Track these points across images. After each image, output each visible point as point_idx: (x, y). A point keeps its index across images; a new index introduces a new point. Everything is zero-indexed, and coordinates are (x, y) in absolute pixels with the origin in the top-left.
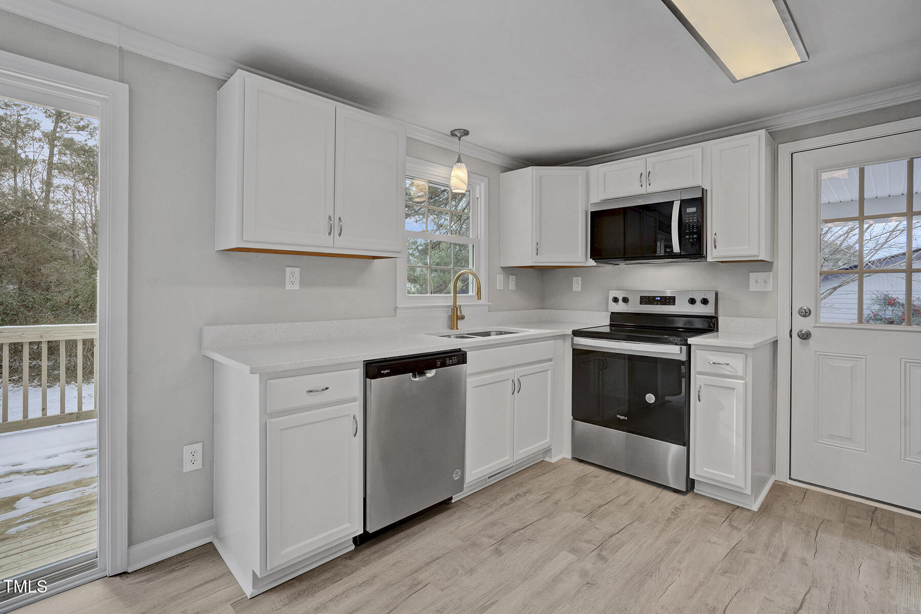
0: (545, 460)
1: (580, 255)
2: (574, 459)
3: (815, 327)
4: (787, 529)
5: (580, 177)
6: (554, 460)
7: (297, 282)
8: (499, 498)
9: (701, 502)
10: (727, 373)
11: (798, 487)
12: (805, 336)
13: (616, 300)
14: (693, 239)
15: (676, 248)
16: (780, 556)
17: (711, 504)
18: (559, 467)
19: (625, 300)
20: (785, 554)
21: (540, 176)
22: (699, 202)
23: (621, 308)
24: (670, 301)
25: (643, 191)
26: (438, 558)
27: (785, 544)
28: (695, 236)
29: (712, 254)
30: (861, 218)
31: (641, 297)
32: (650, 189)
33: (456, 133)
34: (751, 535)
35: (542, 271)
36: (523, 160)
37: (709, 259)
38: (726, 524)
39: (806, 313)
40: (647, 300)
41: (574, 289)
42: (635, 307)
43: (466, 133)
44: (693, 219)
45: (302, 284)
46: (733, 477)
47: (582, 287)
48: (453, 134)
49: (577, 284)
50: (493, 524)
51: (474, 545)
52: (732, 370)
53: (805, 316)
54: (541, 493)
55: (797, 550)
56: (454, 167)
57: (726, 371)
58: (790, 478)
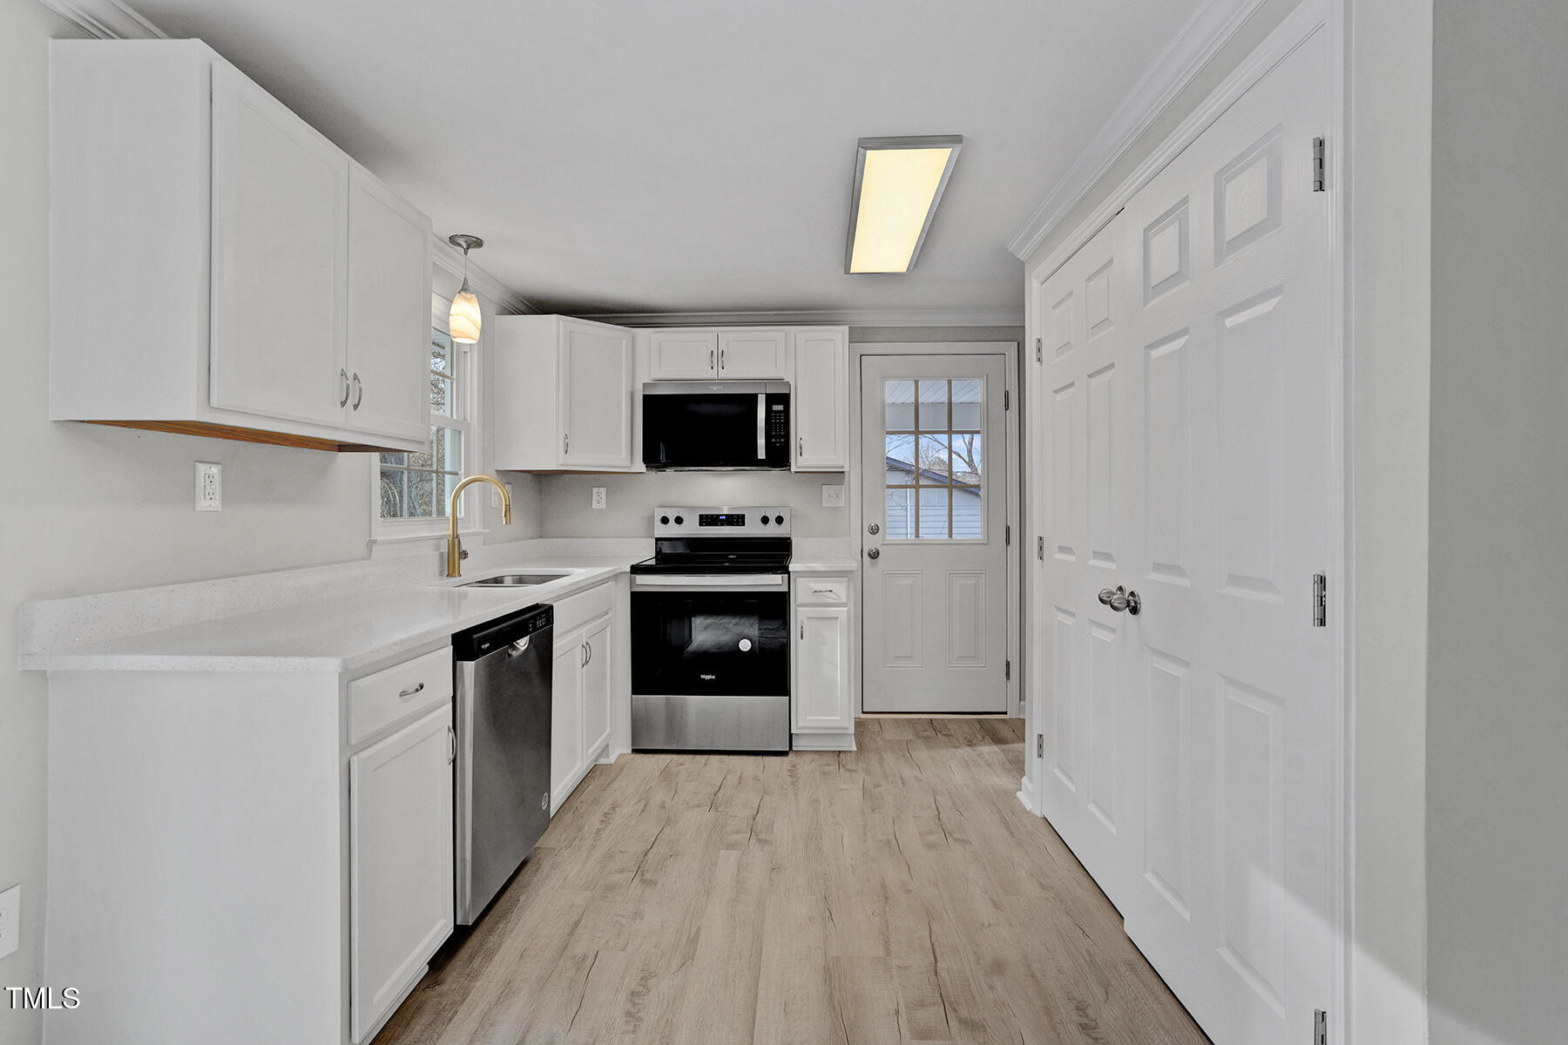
0: (598, 763)
1: (624, 456)
2: (635, 751)
3: (882, 545)
4: (889, 757)
5: (624, 342)
6: (612, 759)
7: (218, 496)
8: (584, 825)
9: (808, 758)
10: (829, 601)
11: (872, 719)
12: (874, 555)
13: (665, 520)
14: (780, 442)
15: (762, 455)
16: (899, 780)
17: (816, 756)
18: (624, 766)
19: (679, 520)
20: (902, 779)
21: (570, 332)
22: (784, 399)
23: (673, 531)
24: (736, 520)
25: (713, 374)
26: (577, 923)
27: (896, 770)
28: (783, 440)
29: (798, 462)
30: (917, 433)
31: (701, 516)
32: (723, 374)
33: (459, 242)
34: (867, 771)
35: (542, 478)
36: (525, 298)
37: (793, 469)
38: (842, 770)
39: (874, 530)
40: (707, 520)
41: (595, 505)
42: (692, 529)
43: (478, 243)
44: (780, 419)
45: (225, 499)
46: (838, 718)
47: (607, 503)
48: (453, 240)
49: (599, 498)
50: (610, 856)
51: (609, 888)
52: (836, 597)
53: (873, 533)
54: (632, 803)
55: (908, 773)
56: (455, 301)
57: (830, 598)
58: (863, 712)
